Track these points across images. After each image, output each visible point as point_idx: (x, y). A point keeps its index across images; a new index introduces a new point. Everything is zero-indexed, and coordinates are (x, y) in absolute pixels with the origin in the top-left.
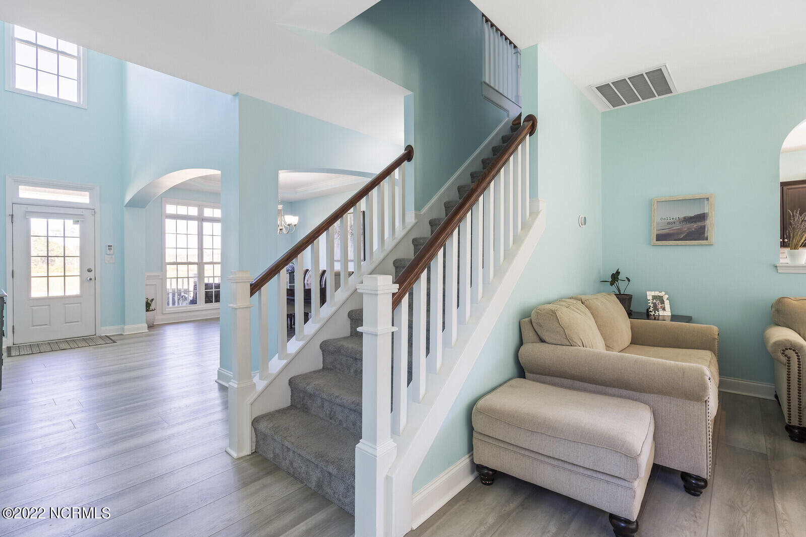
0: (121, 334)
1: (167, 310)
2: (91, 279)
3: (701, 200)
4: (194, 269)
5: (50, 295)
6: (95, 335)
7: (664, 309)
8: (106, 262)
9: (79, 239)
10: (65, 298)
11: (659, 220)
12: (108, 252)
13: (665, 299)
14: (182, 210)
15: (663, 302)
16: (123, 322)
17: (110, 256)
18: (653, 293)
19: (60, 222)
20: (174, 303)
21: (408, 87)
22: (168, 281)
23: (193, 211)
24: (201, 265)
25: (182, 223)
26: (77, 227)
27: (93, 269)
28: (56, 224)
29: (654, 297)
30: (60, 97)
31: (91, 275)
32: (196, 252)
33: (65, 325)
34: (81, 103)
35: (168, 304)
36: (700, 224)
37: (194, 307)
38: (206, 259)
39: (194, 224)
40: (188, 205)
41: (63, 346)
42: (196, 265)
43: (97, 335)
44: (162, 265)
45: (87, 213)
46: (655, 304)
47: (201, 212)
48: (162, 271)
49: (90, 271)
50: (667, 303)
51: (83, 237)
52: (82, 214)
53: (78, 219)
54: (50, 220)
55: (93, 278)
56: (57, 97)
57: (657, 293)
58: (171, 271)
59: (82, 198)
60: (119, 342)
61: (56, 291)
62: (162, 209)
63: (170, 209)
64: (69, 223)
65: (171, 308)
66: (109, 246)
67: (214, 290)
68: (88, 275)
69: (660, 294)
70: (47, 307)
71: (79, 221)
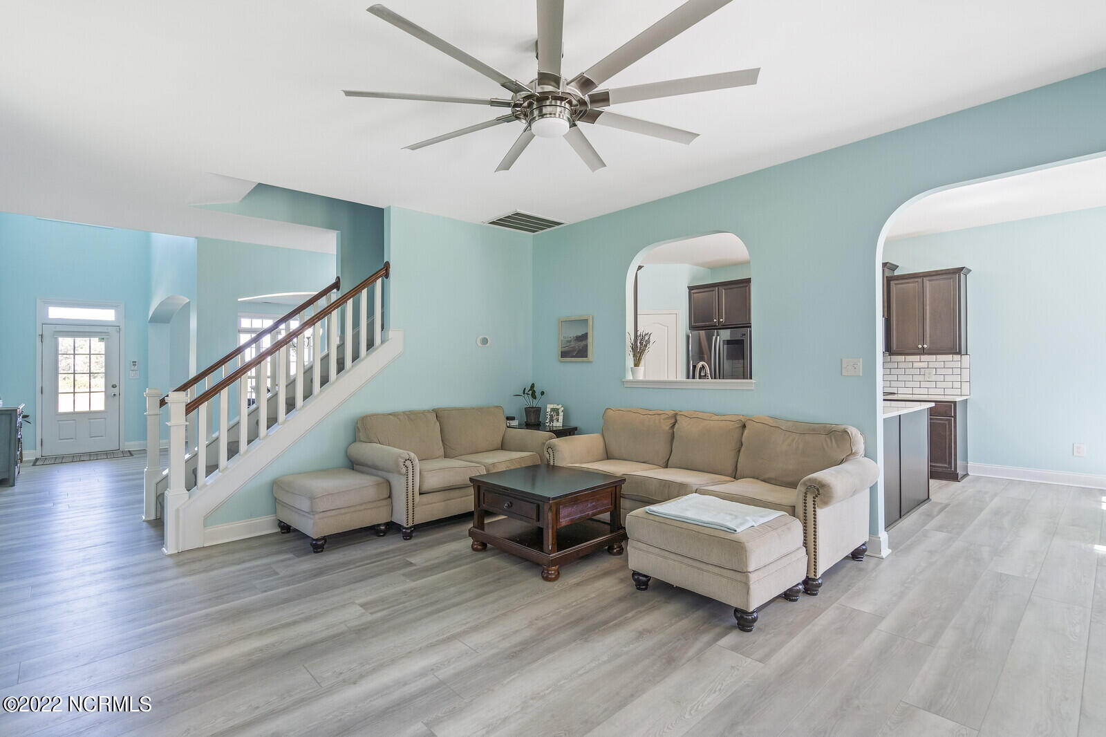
0: (143, 449)
2: (114, 395)
3: (585, 321)
5: (76, 410)
6: (119, 449)
7: (558, 421)
8: (130, 377)
9: (103, 356)
10: (90, 413)
11: (562, 338)
12: (133, 368)
13: (560, 411)
15: (558, 415)
16: (146, 438)
17: (134, 372)
18: (552, 406)
19: (86, 340)
21: (331, 226)
26: (102, 344)
27: (117, 385)
28: (82, 342)
29: (553, 410)
31: (116, 391)
33: (90, 439)
36: (584, 343)
43: (121, 449)
45: (112, 330)
46: (551, 416)
49: (114, 386)
50: (561, 414)
51: (108, 354)
52: (107, 331)
53: (104, 337)
54: (77, 339)
55: (117, 393)
57: (555, 406)
59: (108, 315)
60: (139, 457)
61: (82, 406)
64: (95, 341)
66: (134, 362)
68: (112, 391)
69: (558, 407)
70: (74, 422)
71: (103, 339)
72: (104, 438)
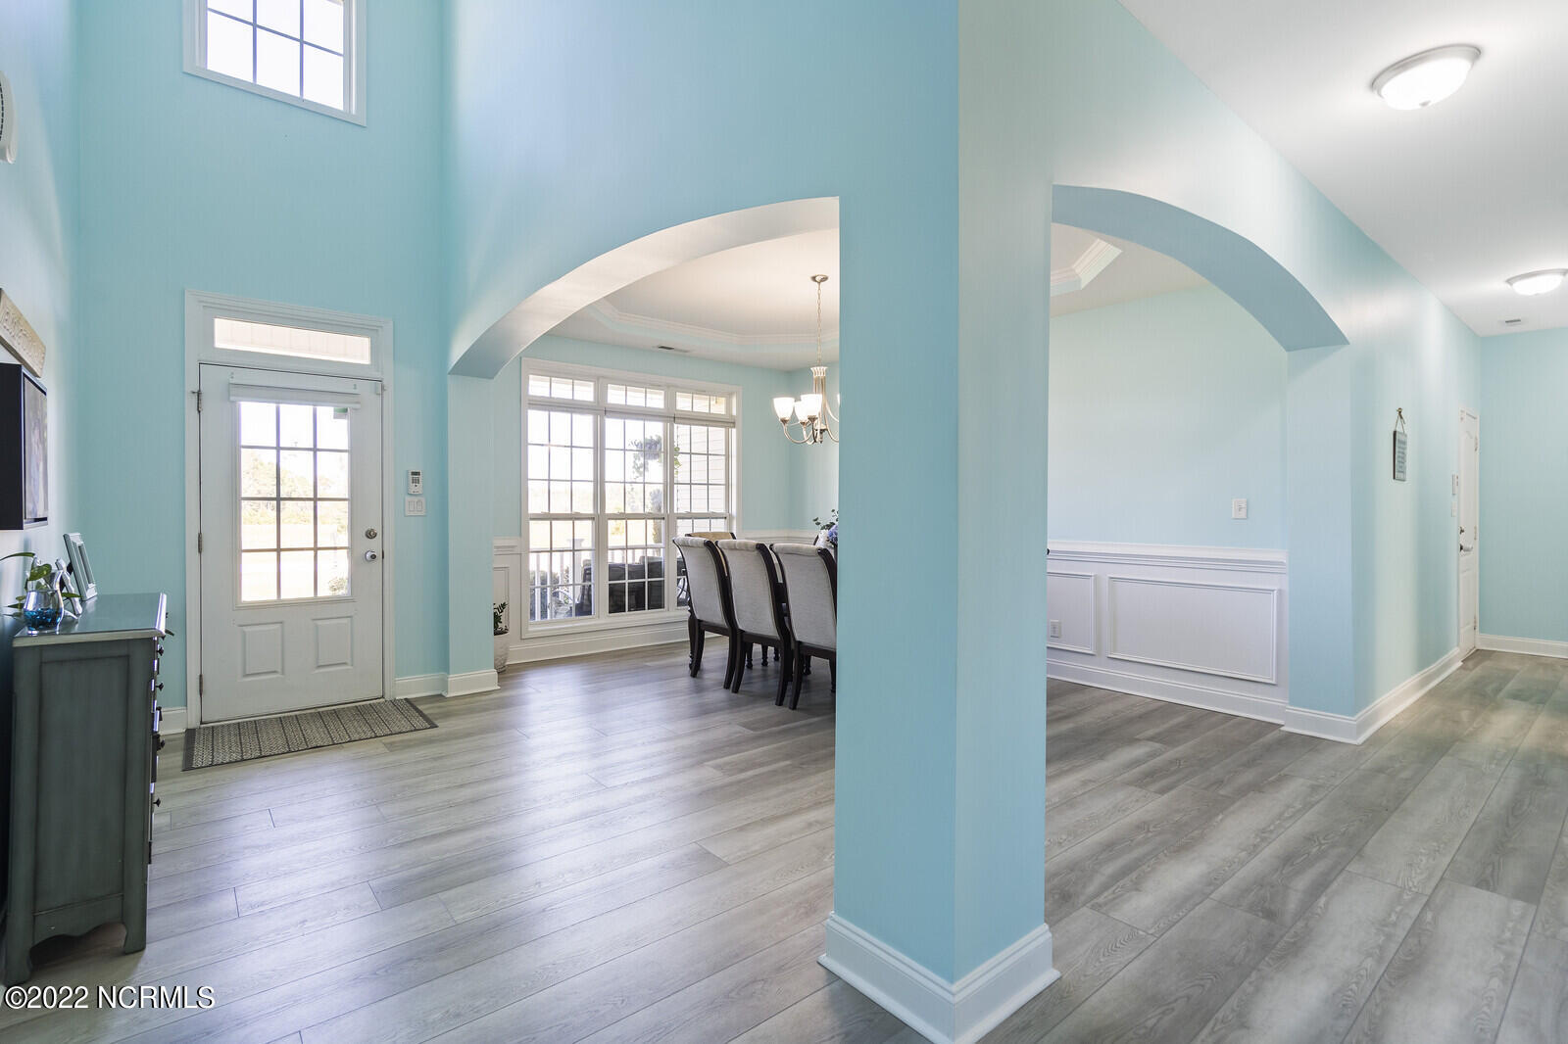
0: (441, 695)
1: (530, 629)
2: (373, 557)
4: (585, 531)
5: (283, 597)
6: (383, 697)
8: (407, 514)
9: (346, 455)
10: (316, 602)
12: (413, 488)
14: (562, 390)
16: (445, 666)
17: (416, 499)
19: (306, 410)
20: (544, 614)
22: (533, 557)
23: (585, 392)
24: (600, 520)
25: (560, 418)
26: (343, 424)
27: (379, 531)
28: (296, 417)
30: (306, 96)
31: (374, 545)
32: (589, 489)
33: (317, 671)
34: (354, 111)
35: (533, 614)
37: (584, 622)
38: (613, 505)
39: (585, 423)
40: (573, 376)
41: (316, 734)
42: (590, 522)
43: (387, 698)
44: (521, 521)
45: (365, 389)
47: (601, 393)
48: (520, 535)
49: (370, 535)
51: (356, 452)
52: (353, 391)
53: (346, 406)
54: (283, 407)
55: (379, 554)
56: (298, 95)
58: (538, 534)
59: (354, 350)
60: (444, 726)
61: (297, 587)
62: (521, 385)
63: (538, 387)
64: (326, 412)
65: (539, 624)
66: (414, 473)
67: (627, 581)
68: (366, 546)
70: (278, 626)
71: (346, 410)
72: (349, 667)
